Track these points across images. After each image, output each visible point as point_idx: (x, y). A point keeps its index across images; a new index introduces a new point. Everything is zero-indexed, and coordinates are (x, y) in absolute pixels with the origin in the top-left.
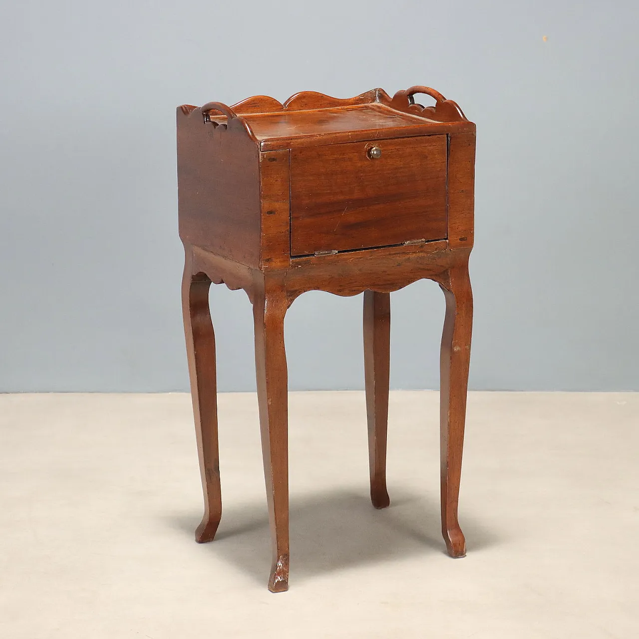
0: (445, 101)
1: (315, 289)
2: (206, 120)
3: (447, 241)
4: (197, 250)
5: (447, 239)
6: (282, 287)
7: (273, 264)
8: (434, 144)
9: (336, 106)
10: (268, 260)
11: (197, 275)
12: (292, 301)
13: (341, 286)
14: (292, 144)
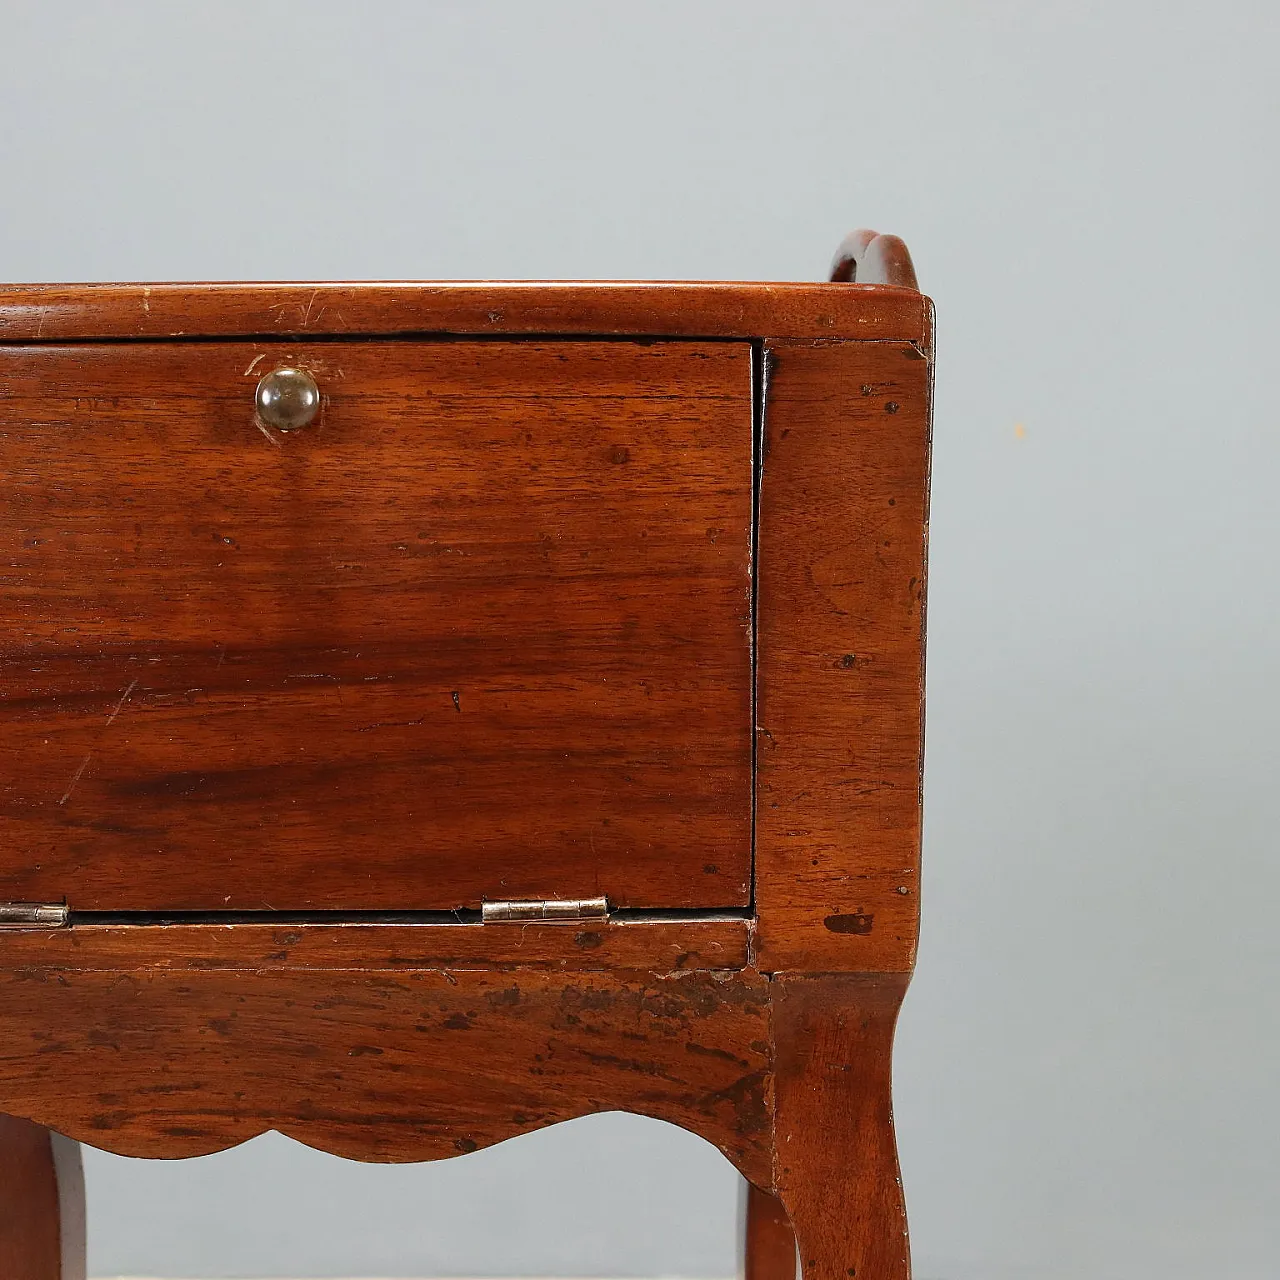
3: (751, 924)
5: (749, 912)
8: (673, 390)
13: (106, 1098)
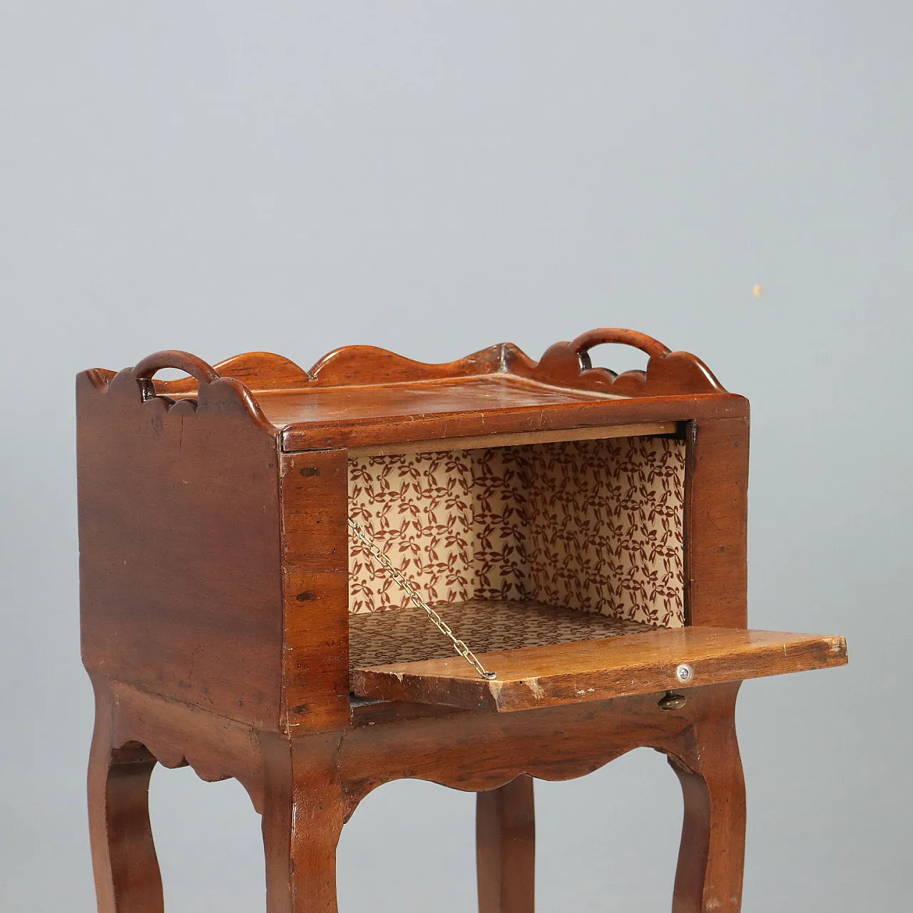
0: (669, 355)
1: (405, 776)
2: (146, 394)
4: (123, 691)
6: (331, 774)
7: (312, 720)
9: (419, 378)
10: (299, 710)
11: (123, 749)
12: (354, 804)
14: (353, 435)
